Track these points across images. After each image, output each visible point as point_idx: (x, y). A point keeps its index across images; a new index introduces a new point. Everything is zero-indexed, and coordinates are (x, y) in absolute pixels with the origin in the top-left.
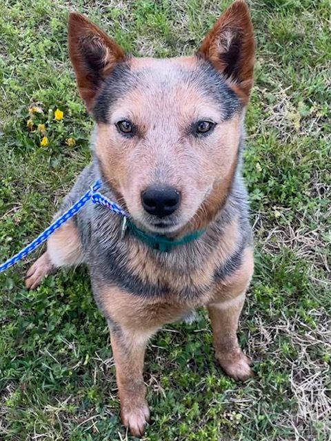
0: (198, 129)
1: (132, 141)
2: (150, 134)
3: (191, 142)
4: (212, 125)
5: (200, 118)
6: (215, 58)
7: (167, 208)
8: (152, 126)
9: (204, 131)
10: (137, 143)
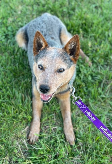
0: (59, 71)
1: (41, 71)
2: (46, 70)
3: (56, 74)
4: (64, 70)
5: (61, 68)
6: (67, 50)
7: (46, 91)
8: (47, 68)
9: (61, 71)
10: (42, 72)
